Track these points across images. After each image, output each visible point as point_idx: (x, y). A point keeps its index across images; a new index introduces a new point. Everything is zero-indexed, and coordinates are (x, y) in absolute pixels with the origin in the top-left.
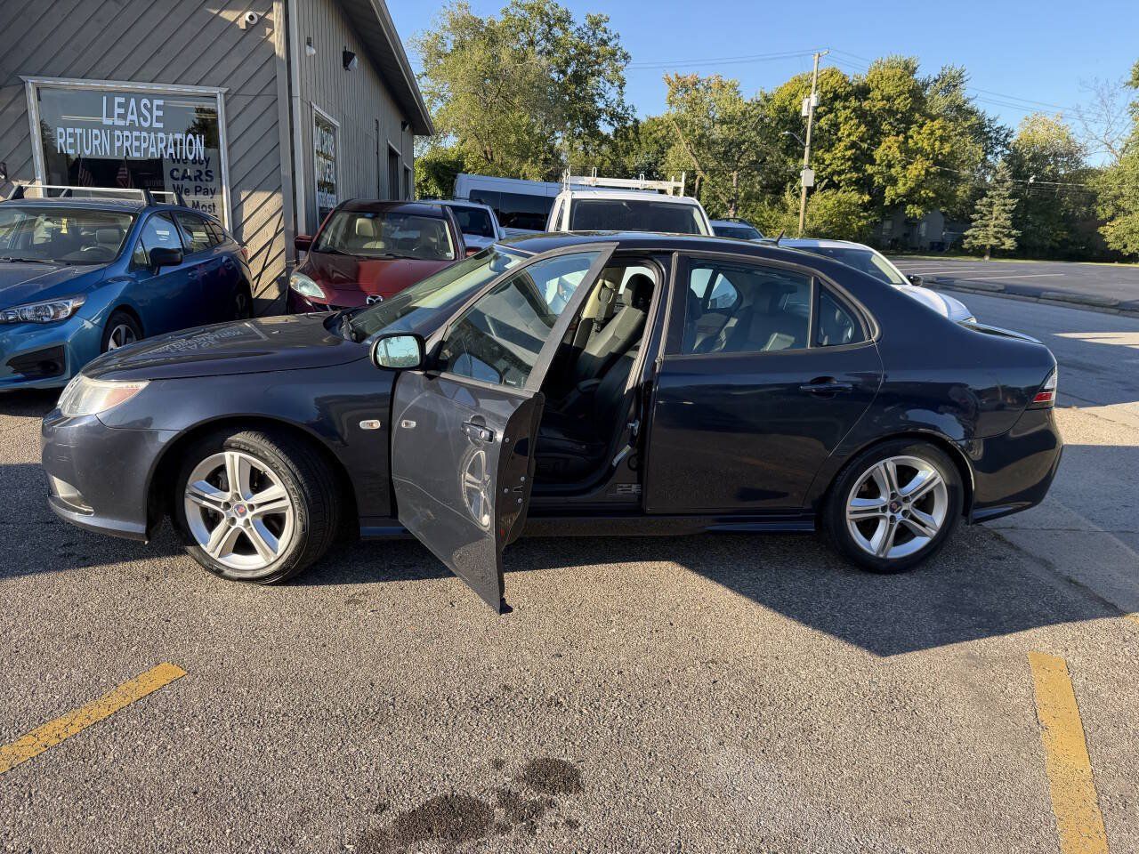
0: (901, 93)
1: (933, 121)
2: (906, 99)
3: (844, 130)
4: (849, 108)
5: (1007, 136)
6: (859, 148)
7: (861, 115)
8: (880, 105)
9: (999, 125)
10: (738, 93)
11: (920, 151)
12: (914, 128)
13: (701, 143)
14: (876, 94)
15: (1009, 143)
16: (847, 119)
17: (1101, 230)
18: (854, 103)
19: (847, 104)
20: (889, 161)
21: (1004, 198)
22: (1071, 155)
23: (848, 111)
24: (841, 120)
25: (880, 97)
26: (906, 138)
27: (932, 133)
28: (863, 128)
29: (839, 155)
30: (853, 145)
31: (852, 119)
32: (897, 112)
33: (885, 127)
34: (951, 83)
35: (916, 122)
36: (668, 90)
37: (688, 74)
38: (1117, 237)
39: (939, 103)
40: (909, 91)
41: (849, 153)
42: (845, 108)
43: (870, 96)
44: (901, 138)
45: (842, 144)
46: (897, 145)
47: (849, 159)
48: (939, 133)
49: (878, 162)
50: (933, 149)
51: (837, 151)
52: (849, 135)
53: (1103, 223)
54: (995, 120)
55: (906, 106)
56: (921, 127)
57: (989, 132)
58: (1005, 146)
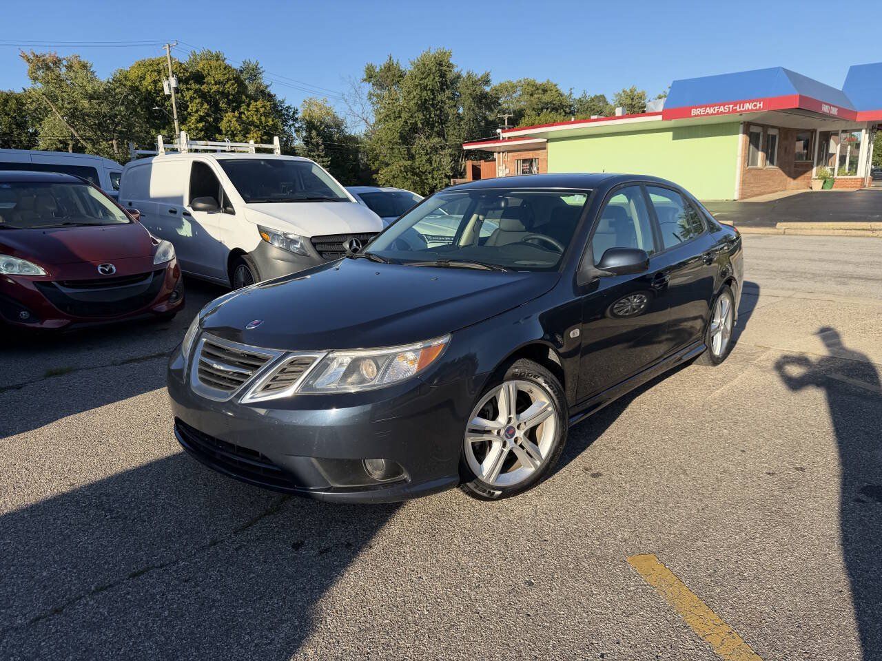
0: (228, 80)
1: (256, 101)
2: (233, 84)
3: (192, 107)
4: (191, 89)
5: (294, 113)
6: (207, 121)
7: (204, 96)
8: (215, 88)
9: (286, 105)
10: (93, 73)
11: (252, 123)
12: (244, 107)
13: (74, 116)
14: (209, 79)
15: (297, 119)
16: (192, 99)
17: (375, 176)
18: (195, 86)
19: (189, 86)
20: (233, 132)
21: (322, 157)
22: (338, 125)
23: (191, 92)
24: (187, 98)
25: (213, 82)
26: (240, 113)
27: (257, 111)
28: (206, 106)
29: (193, 126)
30: (201, 119)
31: (196, 98)
32: (228, 94)
33: (222, 105)
34: (254, 73)
35: (244, 102)
36: (27, 67)
37: (47, 52)
38: (387, 181)
39: (251, 89)
40: (234, 79)
41: (201, 125)
42: (188, 89)
43: (205, 81)
44: (236, 114)
45: (193, 118)
46: (235, 119)
47: (201, 130)
48: (262, 110)
49: (224, 132)
50: (261, 122)
51: (191, 124)
52: (197, 111)
53: (376, 172)
54: (283, 102)
55: (234, 90)
56: (248, 105)
57: (281, 110)
58: (294, 120)
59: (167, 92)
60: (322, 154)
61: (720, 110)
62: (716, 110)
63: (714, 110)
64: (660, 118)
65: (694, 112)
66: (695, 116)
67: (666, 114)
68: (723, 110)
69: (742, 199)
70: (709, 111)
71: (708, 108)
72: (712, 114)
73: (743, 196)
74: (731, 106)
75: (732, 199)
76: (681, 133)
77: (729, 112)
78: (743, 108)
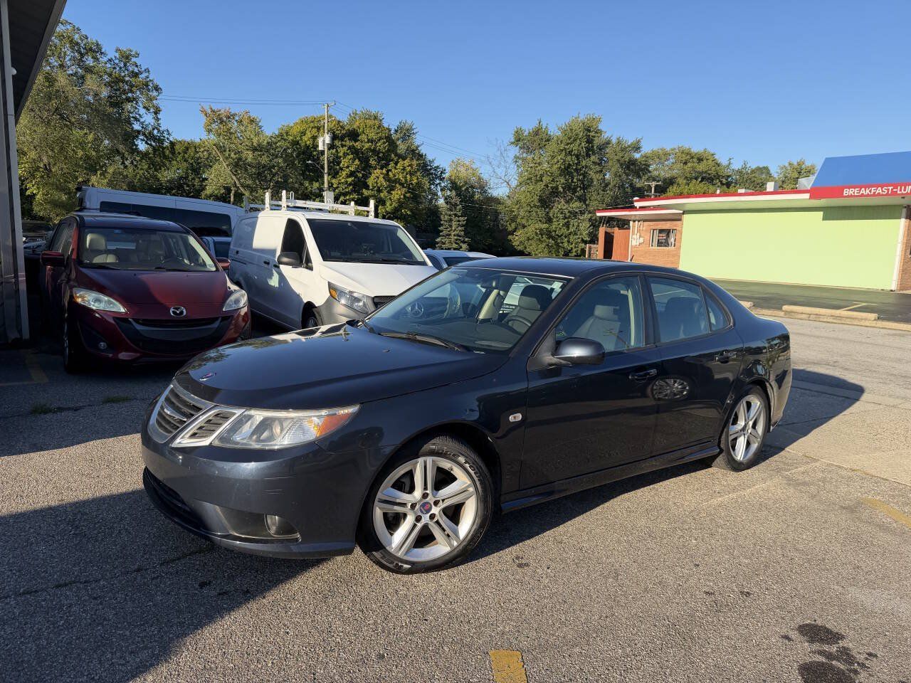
0: (381, 139)
1: (404, 160)
2: (384, 143)
3: (344, 163)
4: (345, 146)
5: (442, 173)
6: (356, 176)
7: (356, 152)
8: (367, 145)
9: (435, 165)
10: (260, 127)
11: (397, 181)
12: (392, 164)
13: (238, 165)
14: (363, 137)
15: (444, 178)
16: (345, 155)
17: (510, 237)
18: (348, 143)
19: (344, 143)
20: (379, 188)
21: (459, 217)
22: (482, 187)
23: (345, 148)
24: (341, 154)
25: (366, 140)
26: (388, 171)
27: (404, 169)
28: (357, 162)
29: (343, 181)
30: (352, 174)
31: (349, 155)
32: (379, 152)
33: (372, 162)
34: (406, 133)
35: (392, 160)
36: (204, 120)
37: (223, 108)
38: (521, 242)
39: (402, 148)
40: (386, 138)
41: (350, 180)
42: (343, 146)
43: (359, 138)
44: (384, 171)
45: (344, 173)
46: (382, 176)
47: (350, 184)
48: (408, 169)
49: (371, 187)
50: (406, 180)
51: (341, 178)
52: (348, 167)
53: (512, 233)
54: (433, 161)
55: (385, 148)
56: (396, 163)
57: (430, 169)
58: (441, 180)
59: (321, 148)
60: (459, 214)
61: (878, 192)
62: (873, 191)
63: (870, 191)
64: (807, 196)
65: (846, 192)
66: (848, 196)
67: (815, 193)
68: (880, 191)
69: (900, 290)
70: (864, 192)
71: (863, 189)
72: (868, 195)
73: (902, 286)
74: (890, 188)
75: (889, 289)
76: (832, 213)
77: (887, 194)
78: (905, 190)
